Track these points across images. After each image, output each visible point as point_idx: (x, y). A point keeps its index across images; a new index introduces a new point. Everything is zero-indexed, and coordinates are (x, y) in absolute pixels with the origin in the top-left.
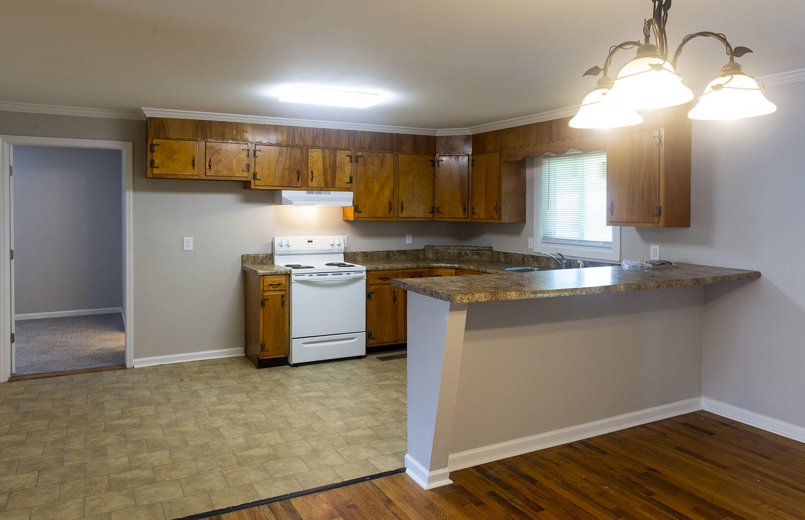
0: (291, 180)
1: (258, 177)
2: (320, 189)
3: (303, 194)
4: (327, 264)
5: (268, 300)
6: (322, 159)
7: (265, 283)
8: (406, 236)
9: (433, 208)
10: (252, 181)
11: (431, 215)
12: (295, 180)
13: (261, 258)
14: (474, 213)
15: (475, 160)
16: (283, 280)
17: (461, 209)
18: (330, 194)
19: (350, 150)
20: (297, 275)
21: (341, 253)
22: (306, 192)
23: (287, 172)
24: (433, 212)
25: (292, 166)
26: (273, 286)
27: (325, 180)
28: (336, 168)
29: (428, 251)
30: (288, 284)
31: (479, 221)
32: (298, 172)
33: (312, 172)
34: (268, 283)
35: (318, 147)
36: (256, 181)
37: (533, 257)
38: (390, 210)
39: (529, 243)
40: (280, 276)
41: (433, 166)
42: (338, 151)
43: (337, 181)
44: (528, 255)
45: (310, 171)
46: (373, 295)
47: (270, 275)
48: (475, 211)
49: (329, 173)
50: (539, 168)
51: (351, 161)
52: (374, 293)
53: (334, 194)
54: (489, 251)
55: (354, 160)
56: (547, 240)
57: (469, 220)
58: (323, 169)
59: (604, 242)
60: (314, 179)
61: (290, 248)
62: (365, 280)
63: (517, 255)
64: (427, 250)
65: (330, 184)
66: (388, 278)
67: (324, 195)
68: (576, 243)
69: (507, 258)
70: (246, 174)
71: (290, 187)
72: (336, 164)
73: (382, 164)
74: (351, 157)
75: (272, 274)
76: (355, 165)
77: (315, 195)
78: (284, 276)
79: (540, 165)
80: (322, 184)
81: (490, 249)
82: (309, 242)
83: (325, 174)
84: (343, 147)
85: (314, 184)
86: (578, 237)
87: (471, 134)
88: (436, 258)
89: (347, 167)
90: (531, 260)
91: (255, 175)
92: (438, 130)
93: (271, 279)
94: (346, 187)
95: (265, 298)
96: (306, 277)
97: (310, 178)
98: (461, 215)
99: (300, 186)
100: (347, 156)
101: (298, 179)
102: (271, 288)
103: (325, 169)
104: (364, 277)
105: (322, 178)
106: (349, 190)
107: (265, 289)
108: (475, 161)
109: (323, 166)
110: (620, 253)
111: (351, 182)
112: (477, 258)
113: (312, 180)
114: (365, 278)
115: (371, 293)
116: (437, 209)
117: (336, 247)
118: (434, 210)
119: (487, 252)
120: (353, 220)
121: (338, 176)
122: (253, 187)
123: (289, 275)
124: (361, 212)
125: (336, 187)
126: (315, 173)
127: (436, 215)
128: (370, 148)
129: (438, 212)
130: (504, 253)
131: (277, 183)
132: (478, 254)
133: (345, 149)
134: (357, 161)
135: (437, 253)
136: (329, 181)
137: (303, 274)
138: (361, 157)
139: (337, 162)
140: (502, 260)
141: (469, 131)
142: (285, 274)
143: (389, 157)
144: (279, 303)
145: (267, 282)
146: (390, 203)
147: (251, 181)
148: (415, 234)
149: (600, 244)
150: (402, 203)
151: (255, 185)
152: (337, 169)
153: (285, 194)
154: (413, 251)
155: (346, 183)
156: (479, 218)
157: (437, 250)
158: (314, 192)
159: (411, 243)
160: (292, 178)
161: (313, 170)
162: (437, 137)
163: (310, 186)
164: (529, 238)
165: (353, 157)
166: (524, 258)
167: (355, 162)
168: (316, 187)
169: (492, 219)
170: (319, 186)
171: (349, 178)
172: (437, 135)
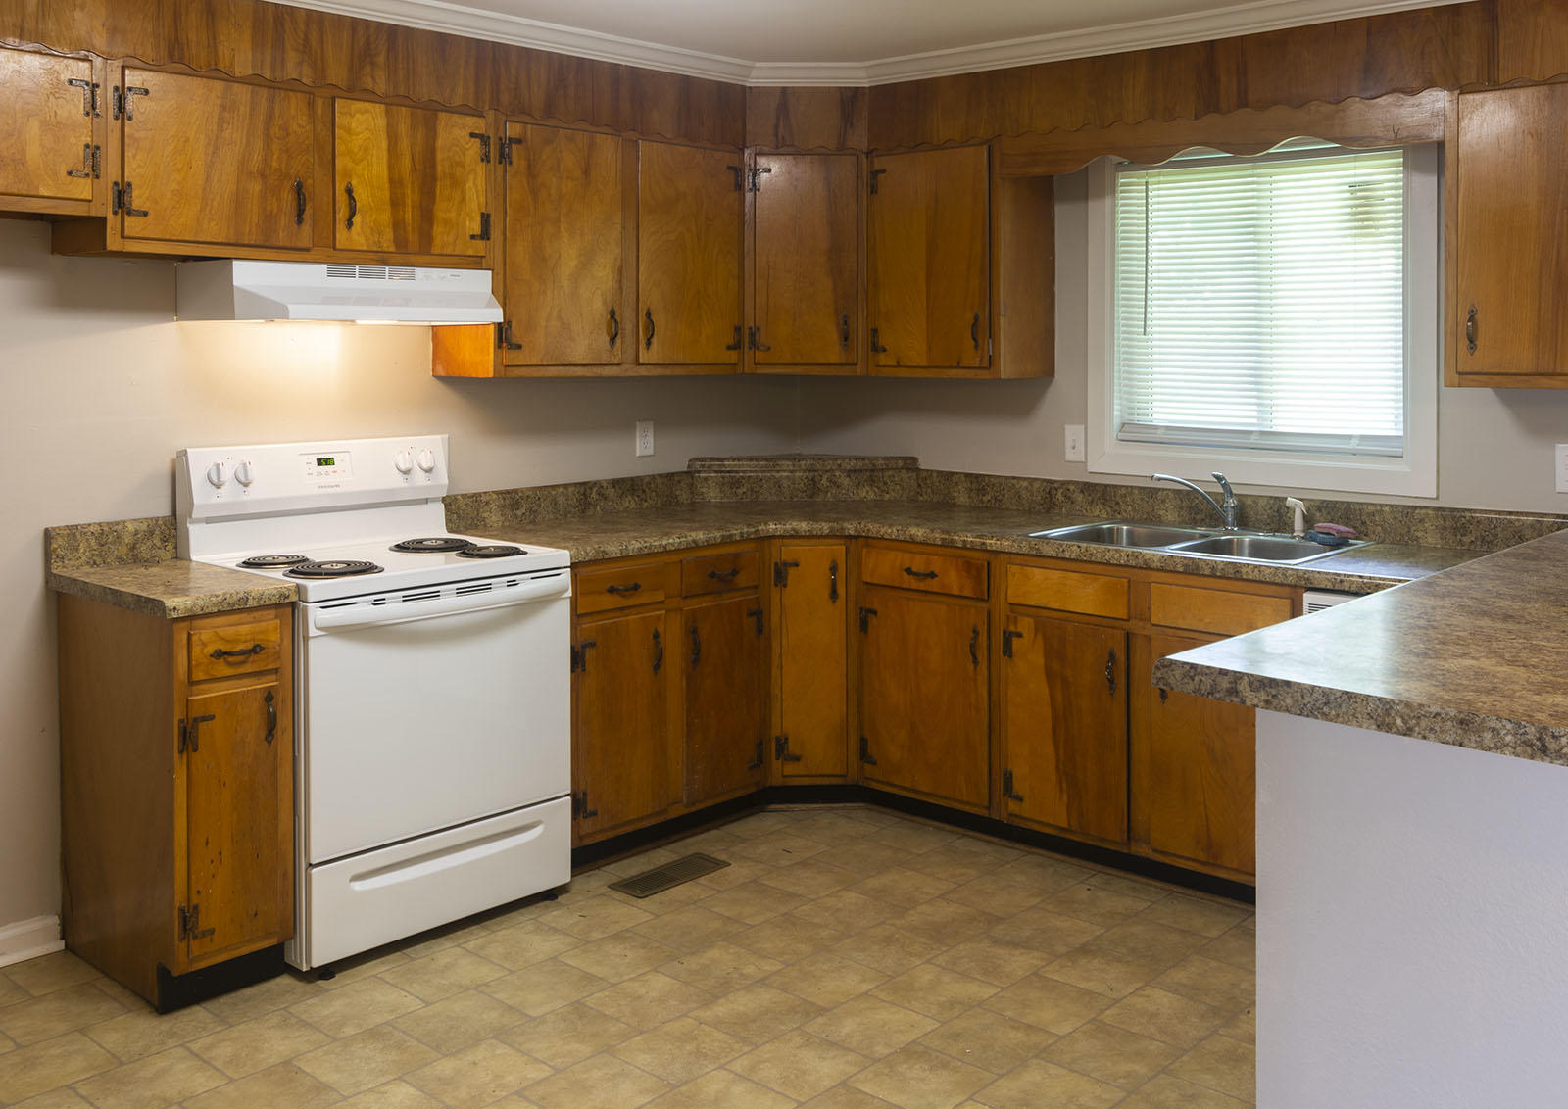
0: (269, 219)
1: (138, 199)
2: (377, 258)
3: (312, 275)
4: (401, 547)
5: (212, 718)
6: (384, 144)
7: (196, 650)
8: (635, 427)
9: (738, 330)
10: (110, 217)
11: (732, 357)
12: (286, 219)
13: (128, 539)
14: (876, 348)
15: (883, 171)
16: (270, 629)
17: (834, 335)
18: (412, 278)
19: (481, 115)
20: (328, 603)
21: (434, 500)
22: (325, 267)
23: (255, 187)
24: (736, 346)
25: (275, 164)
26: (231, 659)
27: (397, 225)
28: (434, 179)
29: (706, 479)
30: (287, 642)
31: (902, 373)
32: (299, 189)
33: (349, 191)
34: (211, 649)
35: (370, 96)
36: (129, 220)
37: (1086, 487)
38: (613, 340)
39: (1069, 444)
40: (257, 615)
41: (739, 187)
42: (442, 116)
43: (438, 230)
44: (1069, 482)
45: (340, 188)
46: (590, 653)
47: (220, 613)
48: (885, 340)
49: (411, 196)
50: (1108, 201)
51: (486, 158)
52: (593, 645)
53: (429, 279)
54: (908, 470)
55: (494, 154)
56: (1137, 434)
57: (859, 371)
58: (391, 180)
59: (1363, 438)
60: (357, 219)
61: (255, 492)
62: (568, 603)
63: (1025, 484)
64: (702, 475)
65: (413, 238)
66: (636, 587)
67: (390, 282)
68: (1253, 440)
69: (982, 491)
70: (83, 189)
71: (268, 247)
72: (433, 166)
73: (586, 172)
74: (484, 140)
75: (227, 608)
76: (500, 173)
77: (356, 282)
78: (273, 613)
79: (1114, 192)
80: (387, 243)
81: (910, 463)
82: (320, 462)
83: (396, 203)
84: (457, 102)
85: (356, 237)
86: (1255, 421)
87: (866, 84)
88: (734, 499)
89: (471, 177)
90: (1080, 497)
91: (121, 194)
92: (758, 64)
93: (221, 632)
94: (470, 252)
95: (195, 713)
96: (363, 612)
97: (342, 213)
98: (834, 354)
99: (305, 242)
100: (472, 135)
101: (300, 221)
102: (222, 669)
103: (395, 182)
104: (567, 590)
105: (385, 217)
106: (475, 263)
107: (199, 675)
108: (881, 177)
109: (391, 167)
110: (1438, 471)
111: (485, 235)
112: (871, 496)
113: (350, 224)
114: (570, 593)
115: (584, 647)
116: (752, 335)
117: (421, 477)
118: (743, 338)
119: (904, 475)
120: (491, 375)
121: (443, 210)
122: (113, 243)
123: (293, 605)
124: (520, 347)
125: (436, 250)
126: (362, 196)
127: (748, 354)
128: (549, 110)
129: (753, 344)
130: (968, 475)
131: (214, 230)
132: (872, 481)
133: (464, 110)
134: (504, 157)
135: (736, 483)
136: (409, 229)
137: (348, 600)
138: (519, 141)
139: (439, 156)
140: (962, 498)
141: (862, 74)
142: (278, 606)
143: (608, 150)
144: (254, 725)
145: (204, 644)
146: (613, 313)
147: (103, 220)
148: (663, 423)
149: (1353, 445)
150: (648, 315)
151: (123, 236)
152: (438, 183)
153: (248, 274)
154: (658, 481)
155: (468, 238)
156: (898, 366)
157: (737, 472)
158: (357, 271)
159: (650, 451)
160: (275, 211)
161: (354, 183)
162: (750, 88)
163: (338, 246)
164: (1067, 427)
165: (492, 140)
166: (1053, 492)
167: (500, 162)
168: (365, 248)
169: (959, 367)
170: (375, 249)
171: (479, 218)
172: (751, 83)
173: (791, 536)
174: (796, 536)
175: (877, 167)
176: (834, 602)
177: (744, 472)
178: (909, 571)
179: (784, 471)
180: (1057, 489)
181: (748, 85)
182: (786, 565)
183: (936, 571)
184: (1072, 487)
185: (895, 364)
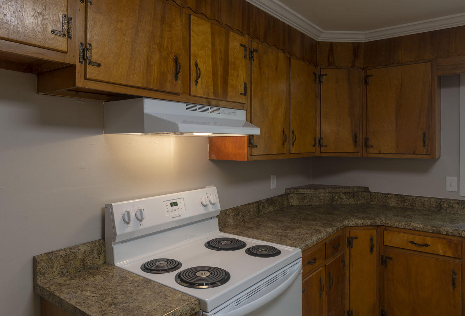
0: (162, 75)
1: (95, 55)
2: (207, 102)
9: (315, 139)
10: (78, 65)
11: (313, 150)
12: (170, 77)
13: (80, 256)
14: (367, 146)
15: (371, 76)
17: (351, 141)
18: (218, 113)
19: (244, 36)
21: (214, 217)
22: (184, 105)
24: (315, 145)
25: (165, 45)
28: (228, 64)
29: (293, 197)
32: (176, 60)
33: (196, 65)
35: (204, 17)
36: (88, 68)
38: (283, 143)
39: (448, 184)
41: (315, 81)
42: (231, 33)
43: (229, 89)
44: (450, 200)
45: (193, 63)
48: (372, 142)
49: (220, 71)
51: (245, 57)
52: (304, 291)
53: (223, 114)
54: (366, 192)
55: (248, 54)
57: (359, 155)
60: (200, 81)
61: (144, 225)
63: (427, 199)
64: (291, 195)
65: (220, 93)
66: (315, 259)
67: (211, 114)
70: (61, 43)
71: (162, 92)
72: (228, 58)
73: (276, 68)
74: (245, 48)
76: (249, 65)
77: (197, 114)
80: (211, 94)
81: (366, 189)
82: (171, 204)
83: (214, 74)
84: (236, 28)
85: (198, 90)
87: (363, 41)
88: (303, 204)
89: (241, 65)
92: (324, 31)
94: (240, 101)
97: (193, 77)
98: (351, 149)
99: (178, 90)
100: (241, 45)
101: (176, 78)
103: (214, 63)
105: (210, 80)
106: (240, 106)
108: (370, 78)
109: (213, 57)
111: (245, 93)
113: (197, 83)
116: (320, 141)
117: (211, 209)
119: (365, 194)
120: (246, 160)
121: (231, 79)
122: (80, 82)
124: (256, 146)
125: (228, 99)
126: (202, 68)
127: (318, 148)
128: (265, 39)
129: (320, 144)
130: (396, 195)
133: (238, 32)
134: (251, 58)
135: (304, 198)
136: (220, 88)
137: (224, 305)
138: (256, 51)
139: (230, 53)
140: (394, 204)
143: (282, 61)
146: (284, 131)
151: (86, 78)
152: (230, 66)
153: (150, 106)
155: (240, 94)
156: (380, 153)
157: (304, 194)
158: (198, 108)
159: (275, 187)
160: (165, 71)
161: (198, 61)
162: (318, 42)
163: (192, 94)
164: (447, 177)
165: (247, 48)
166: (442, 203)
167: (250, 60)
168: (202, 96)
169: (414, 154)
170: (206, 97)
171: (243, 85)
172: (319, 40)
173: (355, 226)
174: (357, 226)
175: (368, 74)
176: (372, 253)
177: (306, 194)
178: (412, 242)
179: (321, 193)
180: (444, 202)
181: (318, 40)
182: (352, 238)
183: (429, 244)
184: (452, 202)
185: (379, 153)
